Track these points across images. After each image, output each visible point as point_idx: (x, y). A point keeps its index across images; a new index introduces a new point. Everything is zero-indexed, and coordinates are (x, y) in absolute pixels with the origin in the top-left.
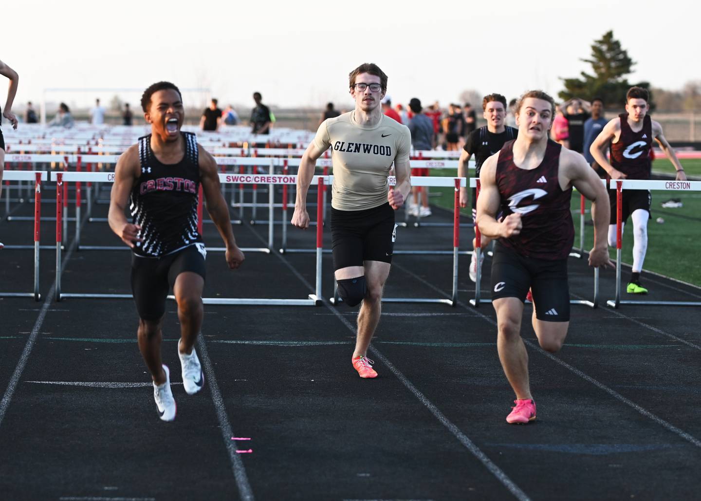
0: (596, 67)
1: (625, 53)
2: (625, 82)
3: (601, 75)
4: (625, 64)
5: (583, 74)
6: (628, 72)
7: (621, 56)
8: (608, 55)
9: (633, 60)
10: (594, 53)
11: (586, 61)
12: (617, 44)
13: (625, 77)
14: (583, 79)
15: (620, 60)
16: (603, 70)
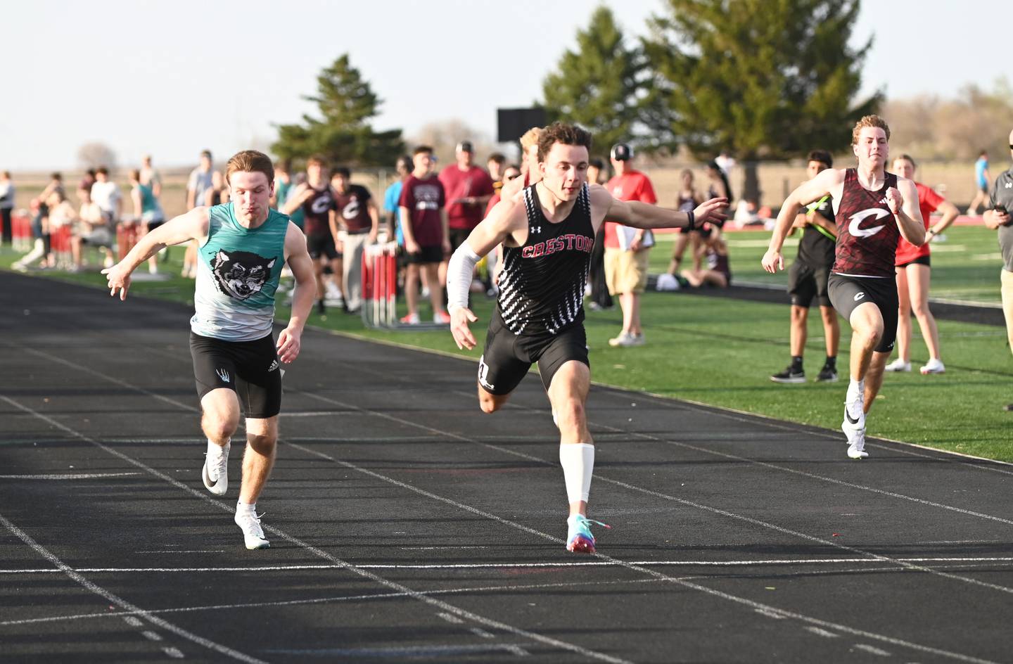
0: (324, 108)
1: (366, 86)
2: (368, 129)
3: (333, 120)
4: (368, 102)
5: (306, 117)
6: (372, 114)
7: (361, 92)
8: (343, 91)
9: (380, 97)
10: (323, 87)
11: (311, 99)
12: (355, 74)
13: (368, 121)
14: (305, 125)
15: (360, 97)
16: (335, 112)
